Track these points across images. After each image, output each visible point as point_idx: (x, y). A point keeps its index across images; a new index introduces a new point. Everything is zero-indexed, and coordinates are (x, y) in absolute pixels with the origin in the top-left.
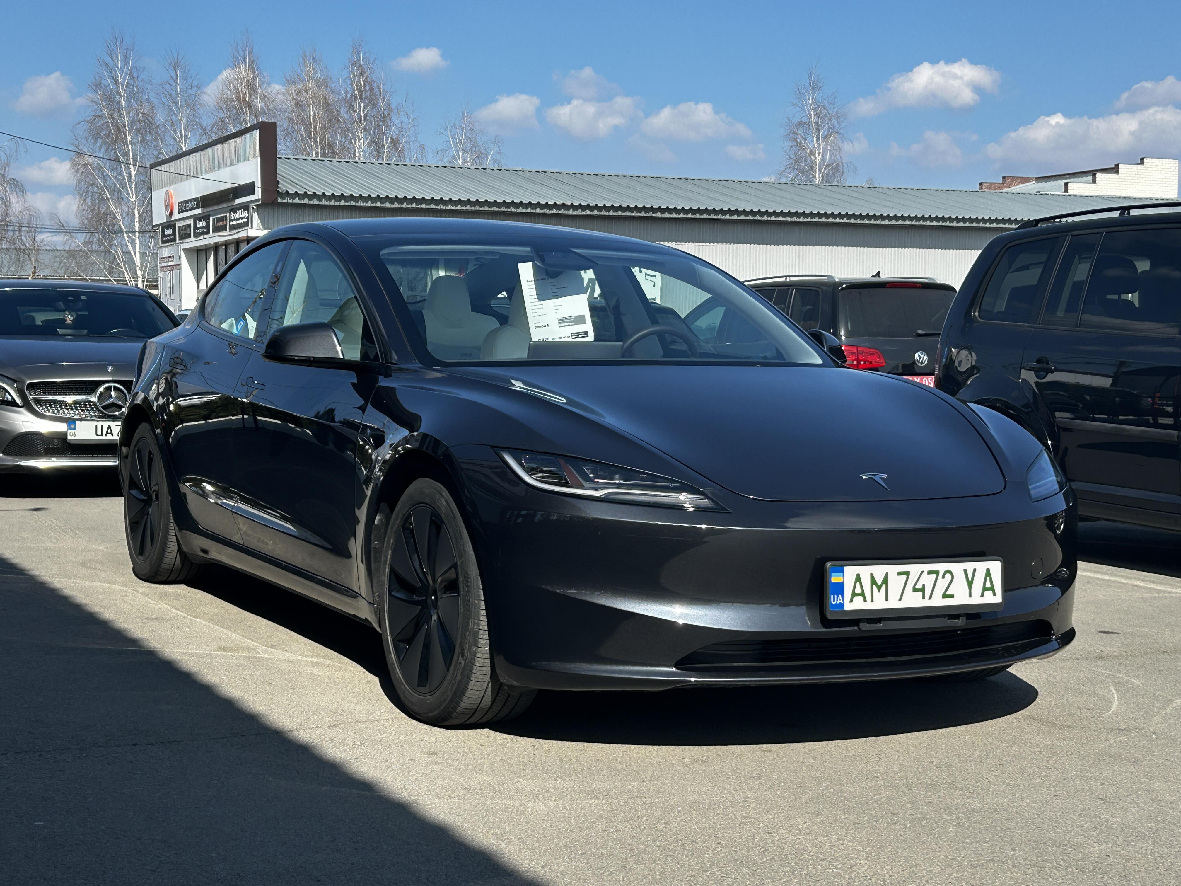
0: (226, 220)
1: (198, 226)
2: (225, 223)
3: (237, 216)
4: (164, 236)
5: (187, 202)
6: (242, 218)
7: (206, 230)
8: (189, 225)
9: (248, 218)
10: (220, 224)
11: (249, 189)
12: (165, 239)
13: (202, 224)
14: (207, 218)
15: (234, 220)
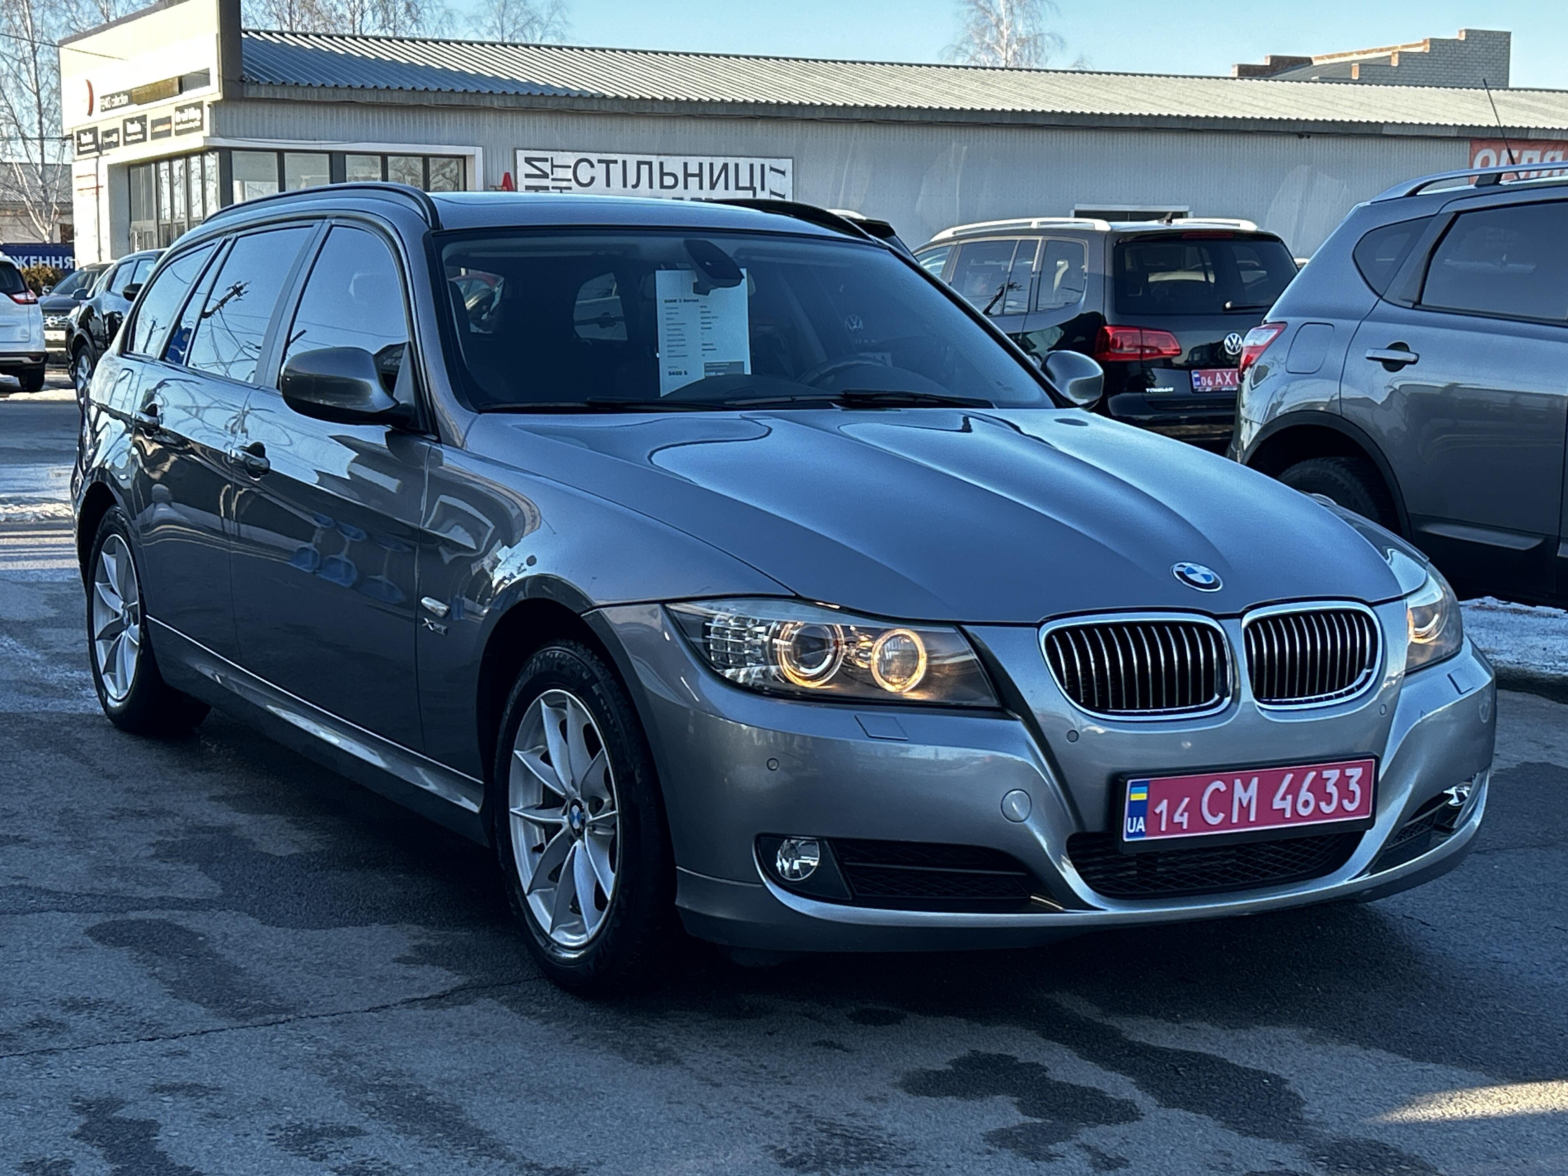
0: (170, 122)
1: (129, 131)
2: (167, 127)
3: (185, 116)
4: (80, 145)
5: (112, 96)
6: (193, 121)
7: (140, 136)
8: (116, 131)
9: (202, 120)
10: (160, 128)
11: (202, 78)
12: (82, 149)
13: (136, 127)
14: (142, 119)
15: (182, 122)
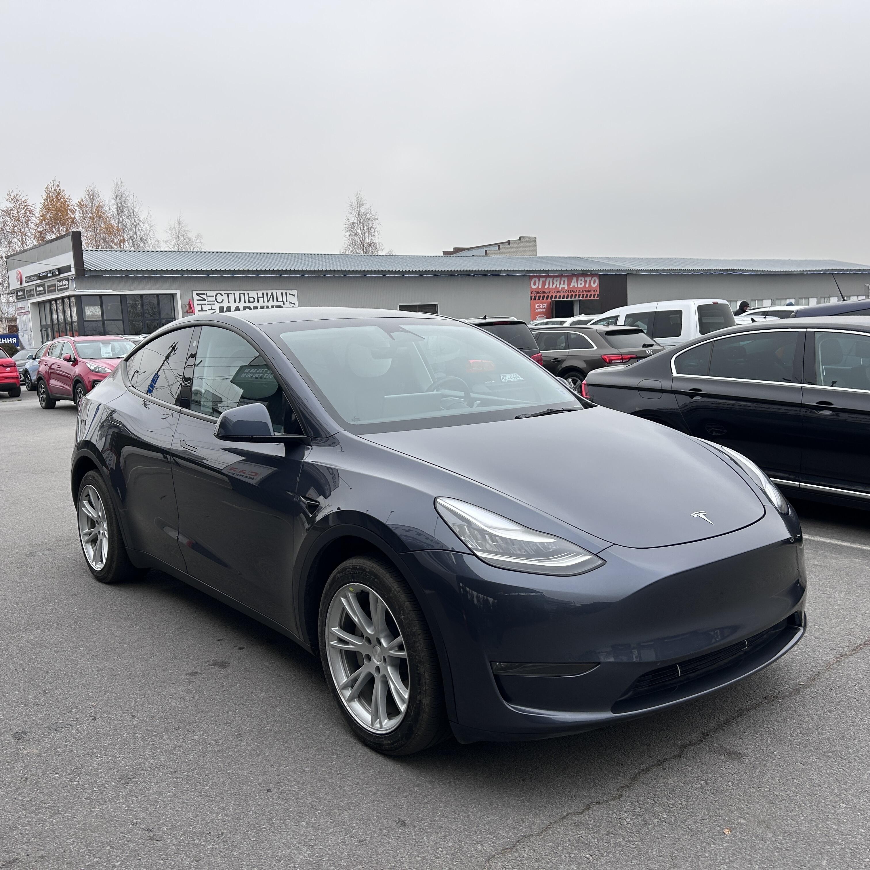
0: (55, 286)
3: (61, 284)
5: (30, 277)
6: (65, 285)
7: (43, 292)
8: (33, 290)
9: (68, 285)
10: (52, 288)
11: (68, 269)
12: (18, 297)
13: (41, 289)
14: (43, 285)
15: (60, 286)
